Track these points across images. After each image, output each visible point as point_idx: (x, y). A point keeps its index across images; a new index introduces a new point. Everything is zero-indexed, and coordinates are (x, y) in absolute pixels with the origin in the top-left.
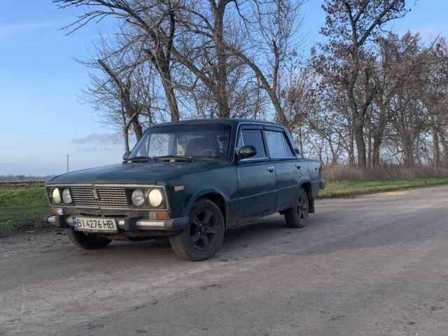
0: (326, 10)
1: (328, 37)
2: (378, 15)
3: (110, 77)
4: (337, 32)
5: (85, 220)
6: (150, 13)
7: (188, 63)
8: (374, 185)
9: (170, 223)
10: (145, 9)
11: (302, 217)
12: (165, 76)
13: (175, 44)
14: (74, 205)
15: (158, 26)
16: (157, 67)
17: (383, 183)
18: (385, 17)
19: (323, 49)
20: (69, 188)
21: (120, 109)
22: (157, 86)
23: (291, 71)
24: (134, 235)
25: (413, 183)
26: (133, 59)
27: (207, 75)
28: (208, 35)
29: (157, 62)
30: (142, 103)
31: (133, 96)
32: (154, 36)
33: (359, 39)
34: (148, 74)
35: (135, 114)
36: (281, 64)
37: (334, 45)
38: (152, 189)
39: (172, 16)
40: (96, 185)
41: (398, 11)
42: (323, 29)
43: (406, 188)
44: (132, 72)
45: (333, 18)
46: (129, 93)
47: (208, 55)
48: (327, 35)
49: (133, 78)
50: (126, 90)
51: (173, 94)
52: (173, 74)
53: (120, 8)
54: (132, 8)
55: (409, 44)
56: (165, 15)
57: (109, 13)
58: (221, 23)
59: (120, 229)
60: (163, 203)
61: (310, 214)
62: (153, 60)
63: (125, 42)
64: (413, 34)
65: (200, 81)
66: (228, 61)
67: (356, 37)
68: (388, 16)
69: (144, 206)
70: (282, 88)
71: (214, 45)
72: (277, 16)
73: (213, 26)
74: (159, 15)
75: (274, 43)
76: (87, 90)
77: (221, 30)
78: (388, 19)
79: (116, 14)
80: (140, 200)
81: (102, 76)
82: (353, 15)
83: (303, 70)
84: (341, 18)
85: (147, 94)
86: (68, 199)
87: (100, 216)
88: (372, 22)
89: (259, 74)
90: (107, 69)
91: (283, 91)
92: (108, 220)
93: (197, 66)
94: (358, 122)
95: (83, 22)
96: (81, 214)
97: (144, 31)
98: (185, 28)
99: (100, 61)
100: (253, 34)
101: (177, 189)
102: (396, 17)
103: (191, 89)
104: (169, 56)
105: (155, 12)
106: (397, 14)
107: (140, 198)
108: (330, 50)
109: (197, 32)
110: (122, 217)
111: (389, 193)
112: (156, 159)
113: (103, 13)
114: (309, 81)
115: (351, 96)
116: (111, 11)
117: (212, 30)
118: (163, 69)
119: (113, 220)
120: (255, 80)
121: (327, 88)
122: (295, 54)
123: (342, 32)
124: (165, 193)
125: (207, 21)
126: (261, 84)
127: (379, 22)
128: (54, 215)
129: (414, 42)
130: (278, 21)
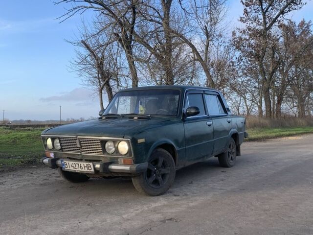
0: (244, 4)
1: (245, 24)
2: (282, 8)
3: (89, 53)
4: (251, 20)
5: (71, 163)
6: (118, 7)
7: (145, 42)
8: (277, 131)
9: (134, 167)
10: (114, 4)
11: (232, 159)
12: (129, 53)
13: (136, 29)
14: (62, 151)
15: (124, 16)
16: (123, 46)
17: (284, 130)
18: (287, 9)
19: (241, 32)
20: (59, 138)
21: (97, 75)
22: (123, 60)
23: (218, 48)
24: (107, 175)
25: (306, 129)
26: (106, 40)
27: (158, 51)
28: (159, 23)
29: (123, 42)
30: (112, 71)
31: (106, 67)
32: (121, 23)
33: (268, 25)
34: (116, 51)
35: (107, 79)
36: (211, 43)
37: (249, 29)
38: (121, 141)
39: (134, 9)
40: (78, 137)
41: (297, 4)
42: (241, 18)
43: (302, 134)
44: (104, 49)
45: (249, 10)
46: (103, 64)
47: (159, 37)
48: (244, 23)
49: (106, 54)
50: (101, 62)
51: (134, 65)
52: (134, 50)
53: (97, 3)
54: (105, 4)
55: (304, 28)
56: (129, 8)
57: (89, 8)
58: (168, 14)
59: (96, 171)
60: (129, 151)
61: (237, 157)
62: (120, 40)
63: (100, 27)
64: (307, 22)
65: (153, 56)
66: (173, 41)
67: (265, 23)
68: (289, 8)
69: (115, 154)
70: (211, 61)
71: (163, 30)
72: (209, 8)
73: (163, 16)
74: (124, 9)
75: (206, 28)
76: (73, 62)
77: (168, 19)
78: (289, 11)
79: (94, 8)
80: (111, 149)
81: (84, 52)
82: (263, 8)
83: (226, 47)
84: (254, 10)
85: (115, 64)
86: (58, 146)
87: (81, 160)
88: (278, 13)
89: (194, 50)
90: (88, 47)
91: (212, 63)
92: (87, 163)
93: (151, 45)
94: (266, 85)
95: (71, 14)
96: (68, 158)
97: (113, 20)
98: (143, 18)
99: (83, 42)
100: (191, 22)
101: (140, 141)
102: (295, 9)
103: (147, 62)
104: (131, 37)
105: (121, 6)
106: (296, 7)
107: (111, 147)
108: (246, 33)
109: (152, 20)
110: (98, 161)
111: (290, 138)
112: (123, 116)
113: (85, 7)
114: (231, 55)
115: (261, 66)
116: (90, 6)
117: (162, 19)
118: (127, 47)
119: (91, 164)
120: (191, 54)
121: (244, 60)
122: (221, 36)
123: (255, 20)
124: (131, 144)
125: (158, 13)
126: (196, 58)
127: (282, 12)
128: (48, 157)
129: (308, 27)
130: (210, 13)
